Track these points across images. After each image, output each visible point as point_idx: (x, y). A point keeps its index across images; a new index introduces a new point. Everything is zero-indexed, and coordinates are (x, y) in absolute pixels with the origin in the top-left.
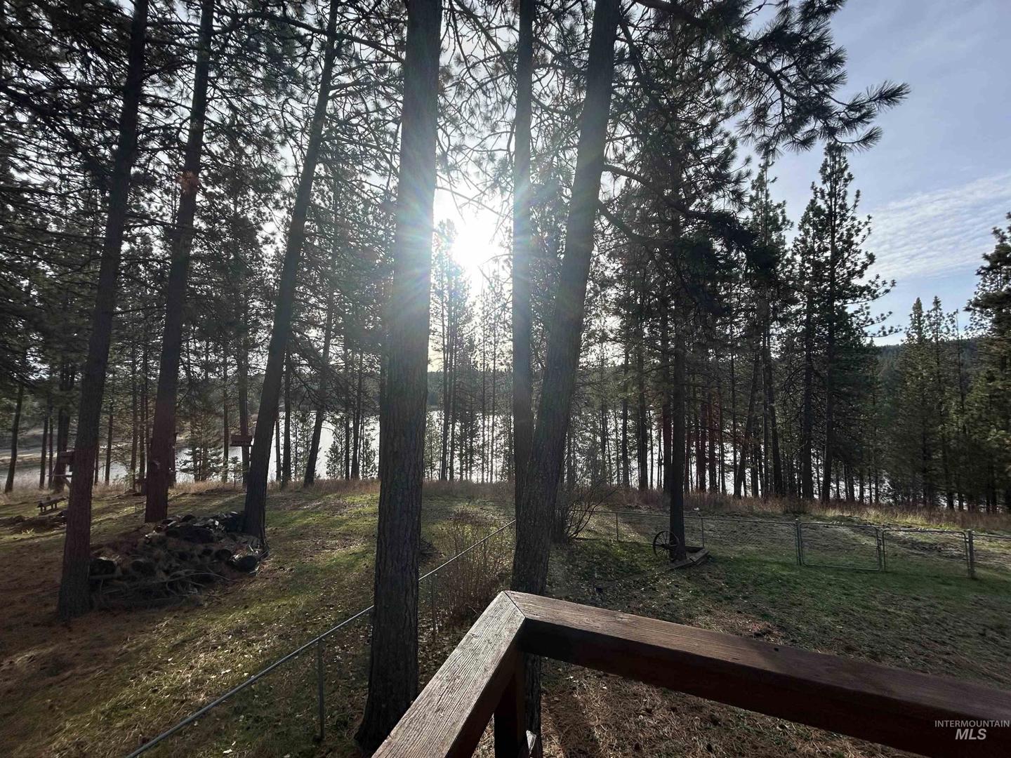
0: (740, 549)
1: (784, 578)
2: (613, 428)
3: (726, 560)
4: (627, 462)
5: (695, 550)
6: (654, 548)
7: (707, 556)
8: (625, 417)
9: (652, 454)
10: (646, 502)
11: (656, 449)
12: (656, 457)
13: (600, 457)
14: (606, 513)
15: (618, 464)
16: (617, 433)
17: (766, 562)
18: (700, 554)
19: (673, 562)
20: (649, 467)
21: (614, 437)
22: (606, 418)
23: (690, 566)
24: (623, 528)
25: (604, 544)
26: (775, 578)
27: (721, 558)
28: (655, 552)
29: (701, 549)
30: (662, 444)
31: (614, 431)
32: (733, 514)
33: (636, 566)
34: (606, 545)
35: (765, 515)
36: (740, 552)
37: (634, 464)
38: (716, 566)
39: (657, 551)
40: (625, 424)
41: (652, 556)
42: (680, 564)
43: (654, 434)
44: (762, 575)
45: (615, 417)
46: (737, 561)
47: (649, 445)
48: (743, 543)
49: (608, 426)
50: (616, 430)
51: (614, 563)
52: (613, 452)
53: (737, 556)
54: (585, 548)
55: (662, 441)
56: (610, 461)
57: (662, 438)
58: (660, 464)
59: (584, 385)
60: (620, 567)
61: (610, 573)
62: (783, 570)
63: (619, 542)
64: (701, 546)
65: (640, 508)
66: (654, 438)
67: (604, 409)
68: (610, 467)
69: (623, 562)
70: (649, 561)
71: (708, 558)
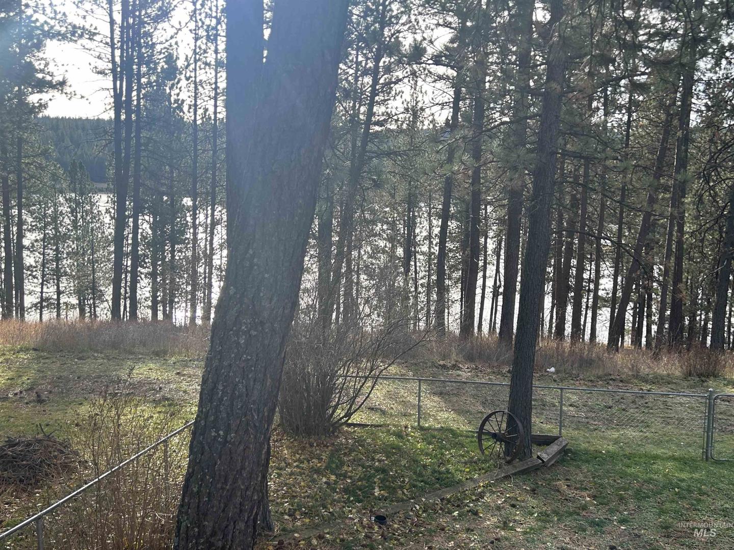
0: (616, 435)
1: (683, 484)
2: (425, 234)
3: (594, 457)
4: (443, 290)
5: (547, 441)
6: (480, 440)
7: (564, 451)
8: (445, 216)
9: (484, 277)
10: (470, 358)
11: (491, 270)
12: (490, 283)
13: (400, 281)
14: (403, 379)
15: (428, 295)
16: (431, 243)
17: (656, 457)
18: (554, 448)
19: (509, 463)
20: (478, 299)
21: (425, 248)
22: (414, 217)
23: (536, 469)
24: (430, 403)
25: (394, 434)
26: (670, 485)
27: (586, 452)
28: (480, 445)
29: (556, 438)
30: (502, 261)
31: (425, 238)
32: (607, 379)
33: (448, 471)
34: (399, 435)
35: (657, 380)
36: (616, 442)
37: (455, 294)
38: (579, 467)
39: (485, 444)
40: (444, 227)
41: (475, 454)
42: (519, 465)
43: (491, 245)
44: (649, 481)
45: (430, 215)
46: (612, 456)
47: (481, 263)
48: (621, 425)
49: (417, 231)
50: (429, 237)
51: (408, 468)
52: (421, 274)
53: (610, 447)
54: (360, 442)
55: (502, 257)
56: (416, 288)
57: (502, 252)
58: (495, 294)
59: (380, 155)
60: (420, 475)
61: (401, 488)
62: (682, 470)
63: (422, 428)
64: (555, 432)
65: (459, 369)
66: (489, 252)
67: (411, 202)
68: (416, 297)
69: (425, 466)
70: (471, 462)
71: (567, 455)
